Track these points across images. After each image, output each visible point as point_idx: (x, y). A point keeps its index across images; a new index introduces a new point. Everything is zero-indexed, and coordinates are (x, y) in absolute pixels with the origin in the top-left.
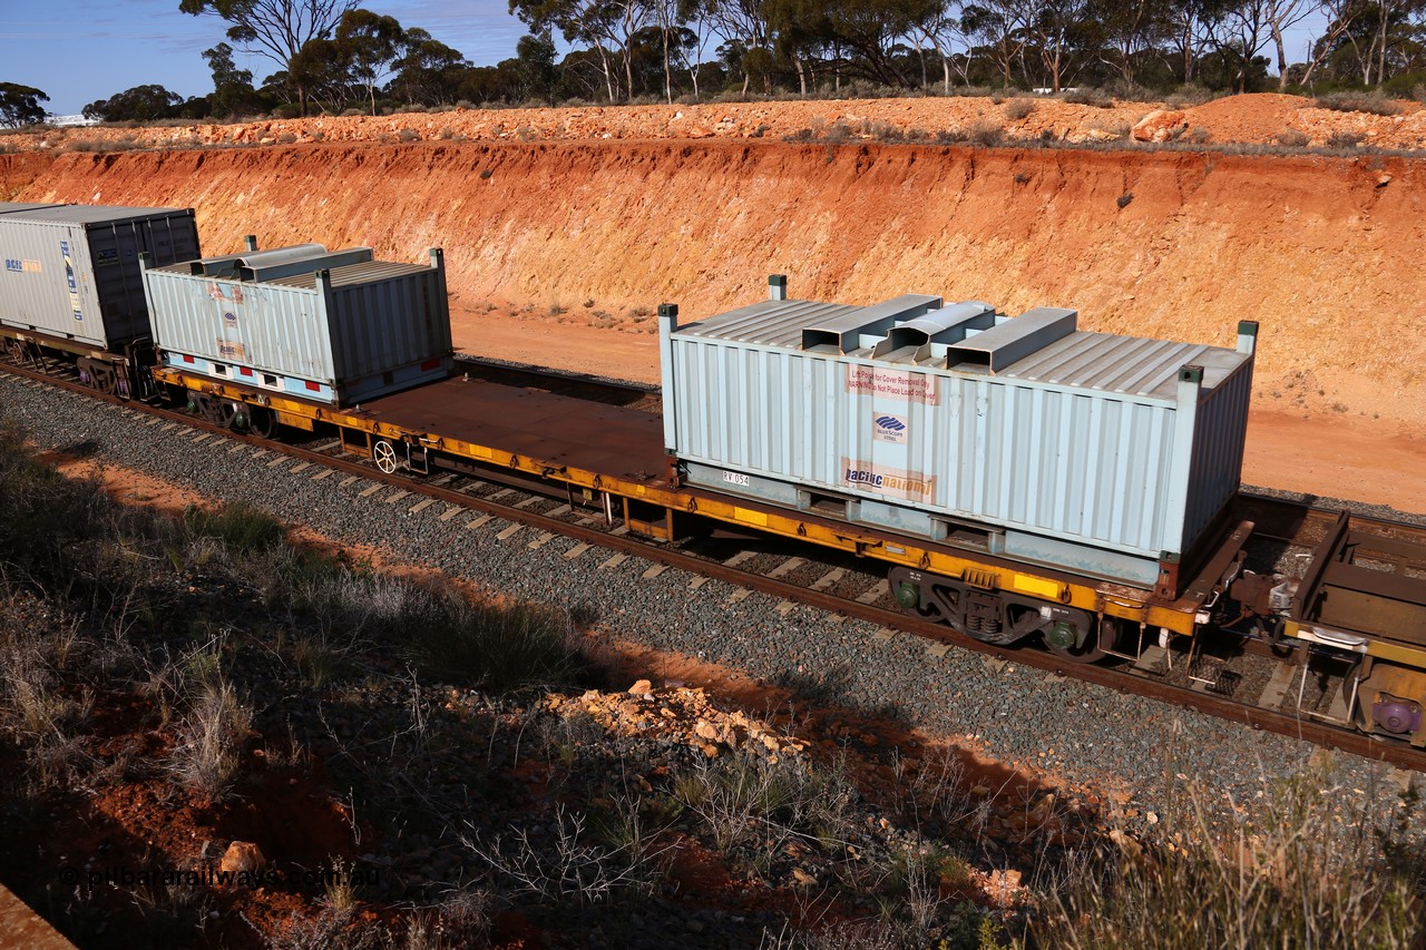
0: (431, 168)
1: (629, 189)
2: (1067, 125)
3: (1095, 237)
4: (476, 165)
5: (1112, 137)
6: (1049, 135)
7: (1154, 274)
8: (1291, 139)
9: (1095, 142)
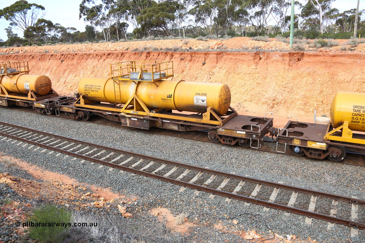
0: (50, 59)
1: (94, 64)
2: (196, 46)
3: (197, 72)
4: (60, 59)
5: (205, 48)
6: (190, 48)
7: (209, 81)
8: (245, 48)
9: (200, 50)
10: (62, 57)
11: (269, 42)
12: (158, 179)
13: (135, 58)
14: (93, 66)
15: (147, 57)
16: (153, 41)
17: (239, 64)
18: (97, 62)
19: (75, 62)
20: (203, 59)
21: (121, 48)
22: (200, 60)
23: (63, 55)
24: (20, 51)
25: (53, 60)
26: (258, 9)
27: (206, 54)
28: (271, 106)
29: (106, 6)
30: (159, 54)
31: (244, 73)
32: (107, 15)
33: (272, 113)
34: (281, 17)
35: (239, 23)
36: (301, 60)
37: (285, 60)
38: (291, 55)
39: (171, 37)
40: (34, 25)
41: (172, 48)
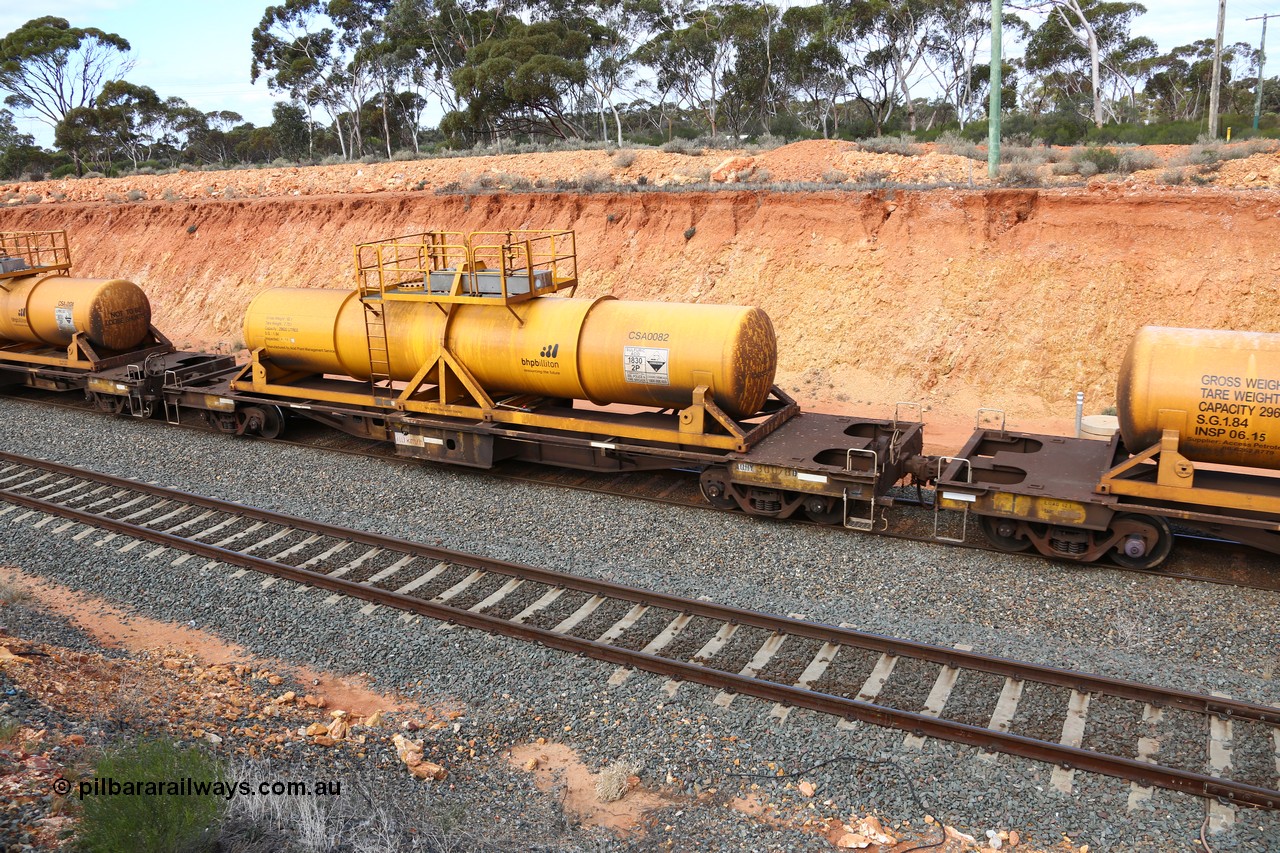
0: (148, 225)
1: (306, 239)
2: (662, 171)
3: (666, 265)
4: (185, 221)
5: (693, 180)
6: (643, 181)
7: (710, 294)
8: (834, 177)
9: (676, 185)
10: (193, 216)
11: (915, 158)
12: (535, 642)
13: (448, 216)
14: (301, 248)
15: (490, 212)
16: (512, 156)
17: (814, 235)
18: (314, 230)
19: (237, 234)
20: (689, 217)
21: (398, 181)
22: (677, 221)
23: (194, 208)
24: (44, 196)
25: (159, 228)
26: (876, 41)
27: (697, 201)
28: (927, 379)
29: (344, 37)
30: (533, 201)
31: (831, 264)
32: (351, 68)
33: (930, 403)
34: (955, 69)
35: (813, 91)
36: (1029, 219)
37: (973, 220)
38: (995, 200)
39: (574, 143)
40: (90, 102)
41: (578, 179)
